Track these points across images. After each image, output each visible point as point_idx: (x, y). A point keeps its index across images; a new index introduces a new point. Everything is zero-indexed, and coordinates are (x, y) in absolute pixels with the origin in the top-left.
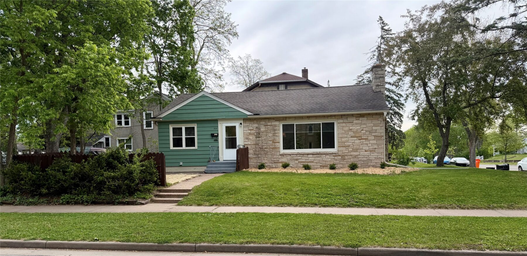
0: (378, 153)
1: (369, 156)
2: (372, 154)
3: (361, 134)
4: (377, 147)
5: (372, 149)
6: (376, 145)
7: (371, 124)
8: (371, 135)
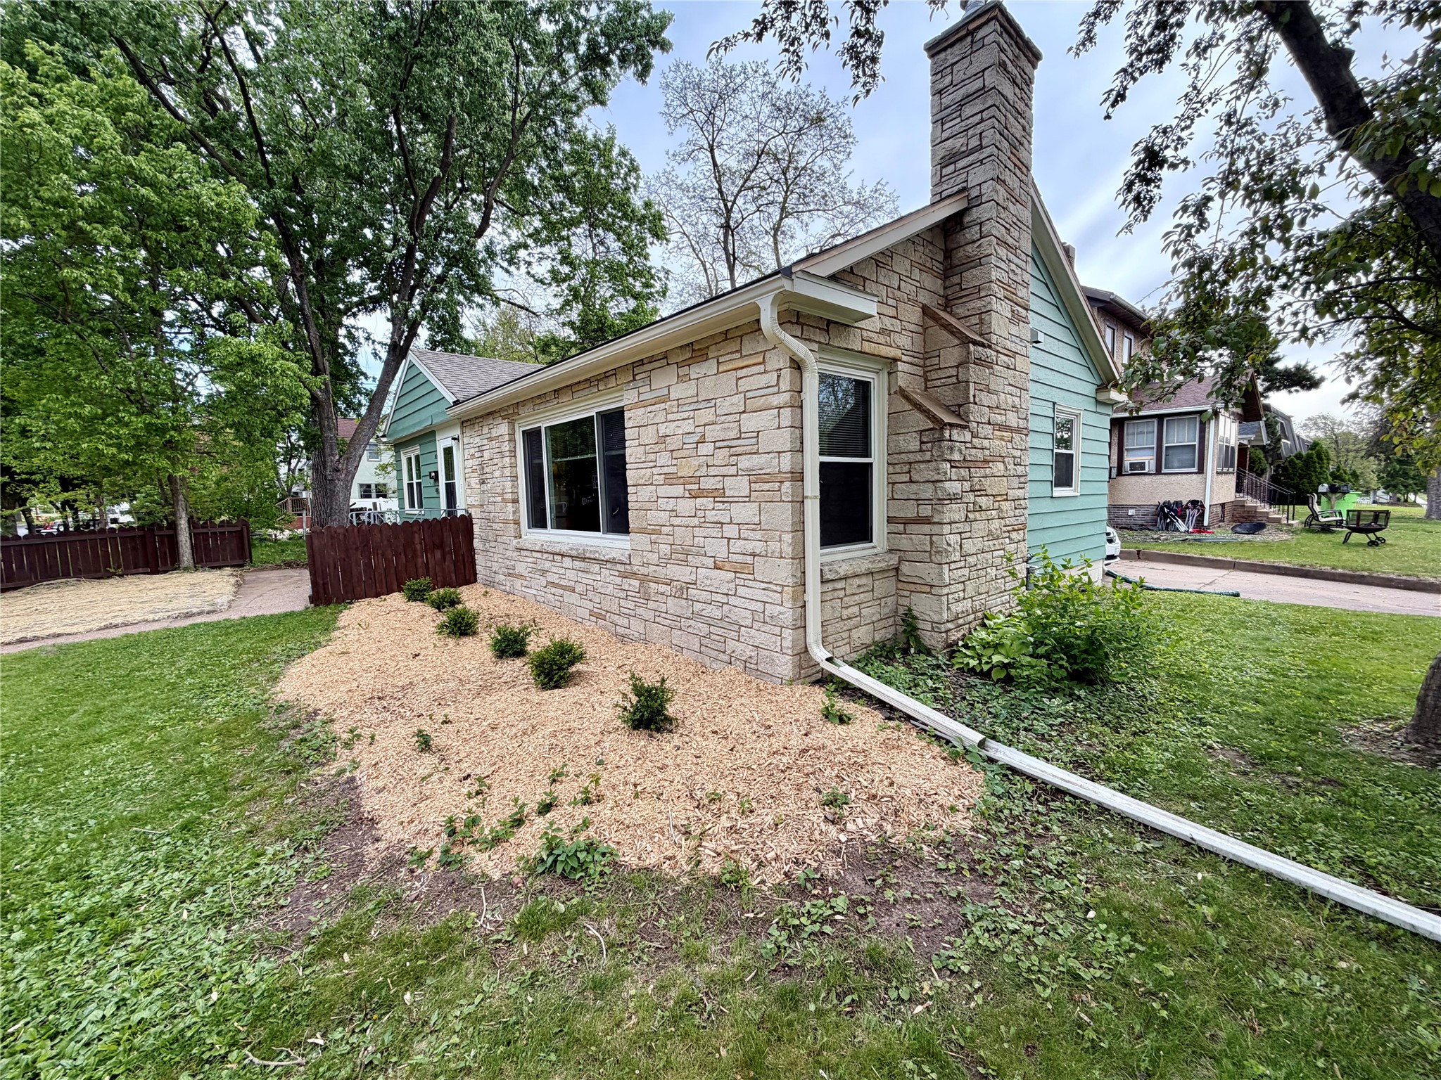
0: (768, 585)
1: (732, 600)
2: (741, 591)
3: (695, 462)
4: (758, 547)
5: (740, 558)
6: (758, 535)
7: (735, 399)
8: (733, 470)
